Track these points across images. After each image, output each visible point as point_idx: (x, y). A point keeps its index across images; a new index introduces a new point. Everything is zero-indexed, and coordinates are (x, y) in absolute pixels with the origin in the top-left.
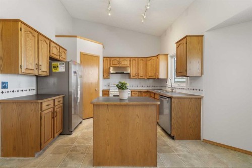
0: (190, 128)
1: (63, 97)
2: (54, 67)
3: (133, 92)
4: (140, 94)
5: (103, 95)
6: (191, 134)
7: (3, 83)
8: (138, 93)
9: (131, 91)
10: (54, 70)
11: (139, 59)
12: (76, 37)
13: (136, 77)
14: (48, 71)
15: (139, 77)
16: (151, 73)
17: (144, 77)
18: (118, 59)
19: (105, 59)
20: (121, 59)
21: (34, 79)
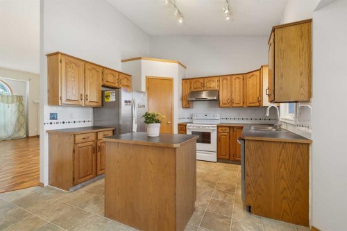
0: (284, 198)
1: (113, 131)
2: (107, 96)
3: (220, 128)
4: (231, 131)
5: (179, 130)
6: (284, 211)
7: (51, 114)
8: (228, 129)
9: (218, 127)
10: (106, 100)
11: (234, 77)
12: (140, 58)
13: (229, 105)
14: (100, 101)
15: (234, 105)
16: (252, 98)
17: (241, 105)
18: (202, 80)
19: (184, 81)
20: (206, 80)
21: (91, 110)
